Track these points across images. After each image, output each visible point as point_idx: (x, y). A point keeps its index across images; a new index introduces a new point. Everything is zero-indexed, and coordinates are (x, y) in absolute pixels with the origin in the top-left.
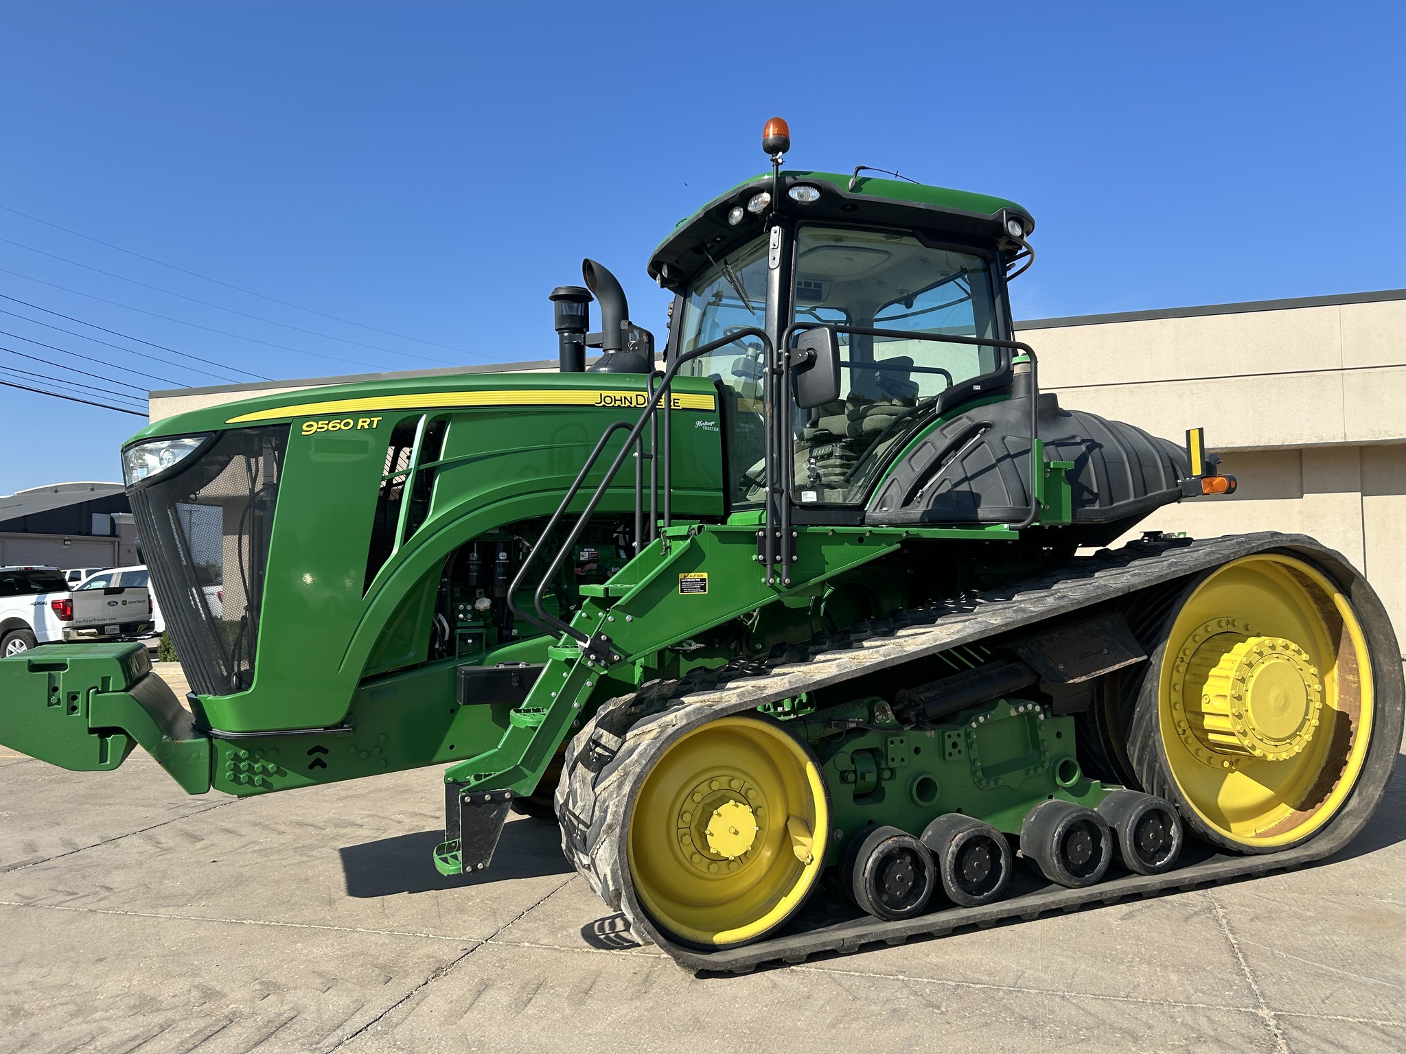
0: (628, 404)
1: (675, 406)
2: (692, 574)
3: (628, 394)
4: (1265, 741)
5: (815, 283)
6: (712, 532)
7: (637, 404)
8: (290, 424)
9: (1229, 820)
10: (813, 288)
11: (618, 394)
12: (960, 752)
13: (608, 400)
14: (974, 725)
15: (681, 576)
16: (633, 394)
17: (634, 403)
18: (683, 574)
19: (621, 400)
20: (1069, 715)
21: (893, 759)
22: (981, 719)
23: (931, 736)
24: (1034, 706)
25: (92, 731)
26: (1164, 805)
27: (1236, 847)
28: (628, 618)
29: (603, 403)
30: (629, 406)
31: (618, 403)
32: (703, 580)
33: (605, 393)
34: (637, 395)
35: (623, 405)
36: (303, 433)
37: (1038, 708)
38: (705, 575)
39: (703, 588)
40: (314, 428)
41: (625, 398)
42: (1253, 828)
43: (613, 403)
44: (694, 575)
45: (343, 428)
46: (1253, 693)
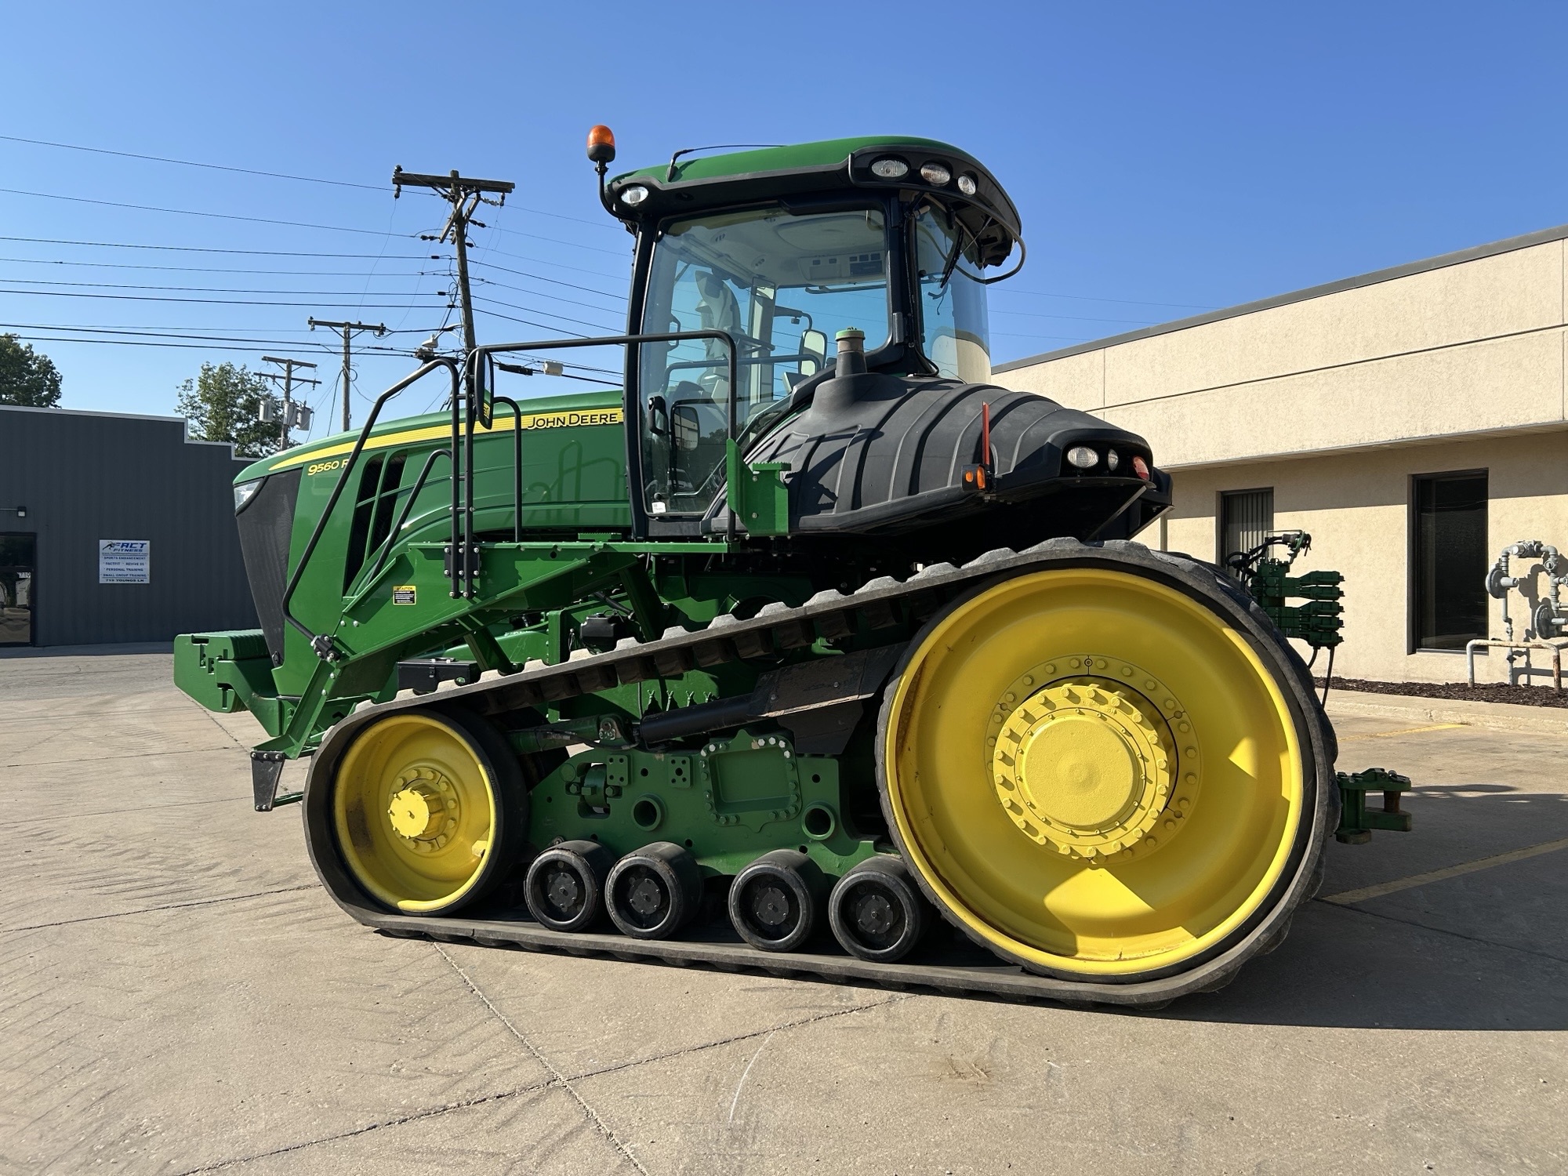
0: (560, 424)
1: (611, 421)
2: (404, 587)
3: (561, 415)
4: (1054, 824)
5: (860, 256)
6: (419, 549)
7: (570, 423)
8: (302, 468)
9: (1074, 931)
10: (870, 260)
11: (551, 416)
12: (684, 780)
13: (541, 423)
14: (703, 753)
15: (395, 588)
16: (567, 414)
17: (567, 423)
18: (397, 587)
19: (554, 422)
20: (834, 756)
21: (612, 777)
22: (712, 748)
23: (660, 760)
24: (777, 742)
25: (220, 685)
26: (887, 880)
27: (1010, 958)
28: (355, 622)
29: (536, 426)
30: (561, 426)
31: (550, 424)
32: (412, 592)
33: (538, 417)
34: (571, 415)
35: (555, 426)
36: (309, 474)
37: (782, 744)
38: (414, 588)
39: (412, 600)
40: (315, 470)
41: (558, 419)
42: (1119, 950)
43: (545, 425)
44: (405, 588)
45: (333, 468)
46: (1029, 757)
